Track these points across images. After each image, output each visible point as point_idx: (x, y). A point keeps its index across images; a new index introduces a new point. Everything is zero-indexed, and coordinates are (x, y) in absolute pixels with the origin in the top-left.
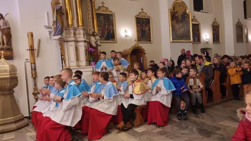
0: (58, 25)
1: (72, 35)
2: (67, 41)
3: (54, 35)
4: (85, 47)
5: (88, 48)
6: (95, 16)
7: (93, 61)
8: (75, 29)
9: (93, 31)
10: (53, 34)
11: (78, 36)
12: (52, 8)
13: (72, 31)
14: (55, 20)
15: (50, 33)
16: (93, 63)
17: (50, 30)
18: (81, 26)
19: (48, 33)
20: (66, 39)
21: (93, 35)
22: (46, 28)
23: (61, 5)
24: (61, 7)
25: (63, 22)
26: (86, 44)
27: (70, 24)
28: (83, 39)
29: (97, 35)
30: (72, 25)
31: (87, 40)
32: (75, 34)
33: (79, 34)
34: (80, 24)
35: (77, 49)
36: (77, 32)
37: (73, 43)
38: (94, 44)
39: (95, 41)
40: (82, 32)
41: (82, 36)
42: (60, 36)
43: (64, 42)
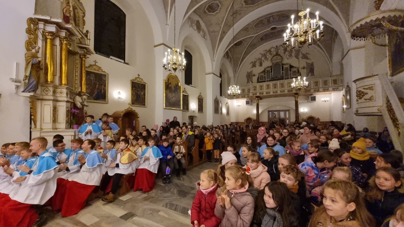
0: (31, 81)
1: (51, 93)
2: (42, 100)
3: (23, 92)
4: (67, 108)
5: (71, 109)
6: (84, 75)
7: (76, 124)
8: (55, 87)
9: (80, 90)
10: (22, 89)
11: (58, 95)
12: (26, 60)
13: (51, 89)
14: (28, 74)
15: (17, 87)
16: (75, 126)
17: (19, 84)
18: (65, 84)
19: (14, 87)
20: (41, 97)
21: (80, 94)
22: (12, 81)
23: (40, 59)
24: (40, 62)
25: (39, 78)
26: (69, 104)
27: (49, 80)
28: (66, 99)
29: (84, 95)
30: (52, 82)
31: (71, 100)
32: (54, 92)
33: (61, 93)
34: (63, 82)
35: (55, 109)
36: (58, 90)
37: (51, 103)
38: (79, 105)
39: (81, 101)
40: (65, 91)
41: (65, 95)
42: (32, 94)
43: (38, 99)
